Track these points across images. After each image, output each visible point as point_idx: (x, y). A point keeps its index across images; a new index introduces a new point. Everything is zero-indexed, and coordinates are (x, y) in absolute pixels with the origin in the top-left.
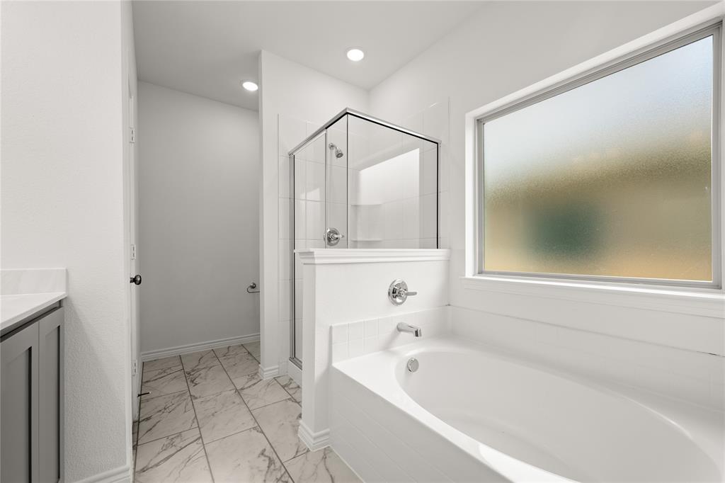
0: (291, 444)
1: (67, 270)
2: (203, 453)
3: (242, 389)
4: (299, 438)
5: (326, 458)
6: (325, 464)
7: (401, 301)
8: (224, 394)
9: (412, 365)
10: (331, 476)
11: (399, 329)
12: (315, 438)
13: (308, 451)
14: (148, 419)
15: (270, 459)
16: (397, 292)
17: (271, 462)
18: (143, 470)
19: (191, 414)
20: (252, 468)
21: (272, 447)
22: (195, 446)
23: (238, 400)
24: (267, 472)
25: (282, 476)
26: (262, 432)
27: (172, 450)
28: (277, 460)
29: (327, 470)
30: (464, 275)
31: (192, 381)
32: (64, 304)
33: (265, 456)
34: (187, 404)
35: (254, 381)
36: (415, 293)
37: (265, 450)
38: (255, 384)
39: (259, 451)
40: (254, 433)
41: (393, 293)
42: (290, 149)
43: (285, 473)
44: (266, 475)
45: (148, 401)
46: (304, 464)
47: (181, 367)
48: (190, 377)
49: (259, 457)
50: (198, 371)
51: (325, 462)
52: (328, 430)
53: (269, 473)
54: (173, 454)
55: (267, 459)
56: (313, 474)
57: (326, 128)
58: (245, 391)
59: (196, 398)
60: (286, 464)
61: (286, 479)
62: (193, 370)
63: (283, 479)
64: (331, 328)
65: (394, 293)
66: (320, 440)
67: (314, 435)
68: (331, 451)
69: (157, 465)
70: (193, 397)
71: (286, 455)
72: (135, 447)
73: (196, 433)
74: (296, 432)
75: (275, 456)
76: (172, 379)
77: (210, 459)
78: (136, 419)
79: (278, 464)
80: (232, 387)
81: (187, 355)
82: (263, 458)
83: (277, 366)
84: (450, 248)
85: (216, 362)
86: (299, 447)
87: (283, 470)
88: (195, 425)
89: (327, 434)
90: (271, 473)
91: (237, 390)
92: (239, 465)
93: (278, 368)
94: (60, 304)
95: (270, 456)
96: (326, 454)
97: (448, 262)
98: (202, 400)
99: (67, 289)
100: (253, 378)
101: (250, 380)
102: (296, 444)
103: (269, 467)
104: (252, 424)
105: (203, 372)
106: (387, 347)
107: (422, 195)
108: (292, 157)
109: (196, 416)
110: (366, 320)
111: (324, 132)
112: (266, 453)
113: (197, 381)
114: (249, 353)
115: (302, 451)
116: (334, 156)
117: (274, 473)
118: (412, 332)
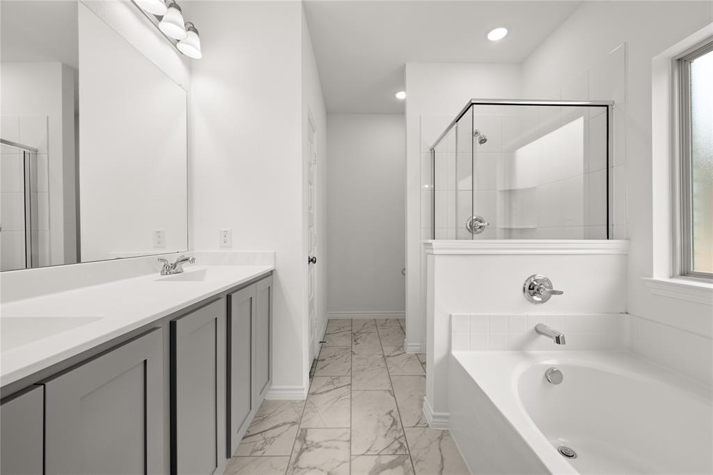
0: (414, 415)
1: (275, 254)
2: (349, 396)
3: (388, 356)
4: (422, 412)
5: (442, 439)
6: (439, 444)
7: (540, 299)
8: (374, 356)
9: (553, 376)
10: (442, 457)
11: (538, 331)
12: (434, 417)
13: (428, 426)
14: (323, 360)
15: (394, 419)
16: (536, 288)
17: (394, 423)
18: (313, 394)
19: (348, 365)
20: (379, 421)
21: (398, 411)
22: (345, 390)
23: (383, 365)
24: (389, 429)
25: (399, 438)
26: (395, 397)
27: (331, 387)
28: (399, 423)
29: (440, 450)
30: (651, 275)
31: (355, 341)
32: (274, 273)
33: (392, 416)
34: (348, 357)
35: (399, 352)
36: (561, 293)
37: (392, 411)
38: (398, 355)
39: (388, 411)
40: (388, 394)
41: (530, 289)
42: (431, 145)
43: (402, 436)
44: (387, 431)
45: (326, 347)
46: (421, 435)
47: (350, 328)
48: (355, 337)
49: (386, 414)
50: (361, 333)
51: (440, 441)
52: (447, 414)
53: (390, 431)
54: (330, 390)
55: (392, 419)
56: (427, 447)
57: (457, 121)
58: (390, 359)
59: (354, 354)
60: (405, 429)
61: (402, 441)
62: (358, 333)
63: (400, 440)
64: (451, 316)
65: (532, 289)
66: (439, 421)
67: (433, 413)
68: (449, 435)
69: (321, 393)
70: (353, 353)
71: (408, 422)
72: (311, 376)
73: (348, 380)
74: (421, 406)
75: (398, 419)
76: (343, 336)
77: (353, 402)
78: (316, 358)
79: (399, 427)
80: (381, 352)
81: (357, 320)
82: (389, 417)
83: (419, 344)
84: (628, 239)
85: (375, 330)
86: (420, 420)
87: (402, 434)
88: (349, 374)
89: (447, 417)
90: (392, 431)
91: (384, 356)
92: (371, 415)
93: (420, 346)
94: (271, 273)
95: (395, 417)
96: (443, 435)
97: (625, 257)
98: (358, 356)
99: (275, 264)
100: (398, 349)
101: (396, 350)
102: (419, 416)
103: (392, 426)
104: (388, 387)
105: (364, 335)
106: (521, 348)
107: (587, 172)
108: (433, 151)
109: (351, 369)
110: (491, 314)
111: (455, 126)
112: (393, 414)
113: (358, 341)
114: (401, 327)
115: (420, 423)
116: (478, 141)
117: (394, 432)
118: (551, 337)
